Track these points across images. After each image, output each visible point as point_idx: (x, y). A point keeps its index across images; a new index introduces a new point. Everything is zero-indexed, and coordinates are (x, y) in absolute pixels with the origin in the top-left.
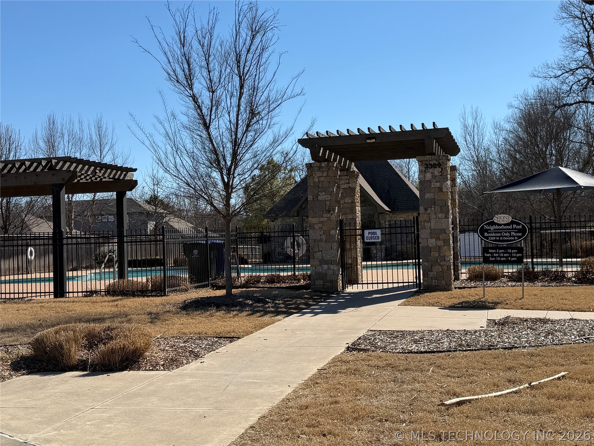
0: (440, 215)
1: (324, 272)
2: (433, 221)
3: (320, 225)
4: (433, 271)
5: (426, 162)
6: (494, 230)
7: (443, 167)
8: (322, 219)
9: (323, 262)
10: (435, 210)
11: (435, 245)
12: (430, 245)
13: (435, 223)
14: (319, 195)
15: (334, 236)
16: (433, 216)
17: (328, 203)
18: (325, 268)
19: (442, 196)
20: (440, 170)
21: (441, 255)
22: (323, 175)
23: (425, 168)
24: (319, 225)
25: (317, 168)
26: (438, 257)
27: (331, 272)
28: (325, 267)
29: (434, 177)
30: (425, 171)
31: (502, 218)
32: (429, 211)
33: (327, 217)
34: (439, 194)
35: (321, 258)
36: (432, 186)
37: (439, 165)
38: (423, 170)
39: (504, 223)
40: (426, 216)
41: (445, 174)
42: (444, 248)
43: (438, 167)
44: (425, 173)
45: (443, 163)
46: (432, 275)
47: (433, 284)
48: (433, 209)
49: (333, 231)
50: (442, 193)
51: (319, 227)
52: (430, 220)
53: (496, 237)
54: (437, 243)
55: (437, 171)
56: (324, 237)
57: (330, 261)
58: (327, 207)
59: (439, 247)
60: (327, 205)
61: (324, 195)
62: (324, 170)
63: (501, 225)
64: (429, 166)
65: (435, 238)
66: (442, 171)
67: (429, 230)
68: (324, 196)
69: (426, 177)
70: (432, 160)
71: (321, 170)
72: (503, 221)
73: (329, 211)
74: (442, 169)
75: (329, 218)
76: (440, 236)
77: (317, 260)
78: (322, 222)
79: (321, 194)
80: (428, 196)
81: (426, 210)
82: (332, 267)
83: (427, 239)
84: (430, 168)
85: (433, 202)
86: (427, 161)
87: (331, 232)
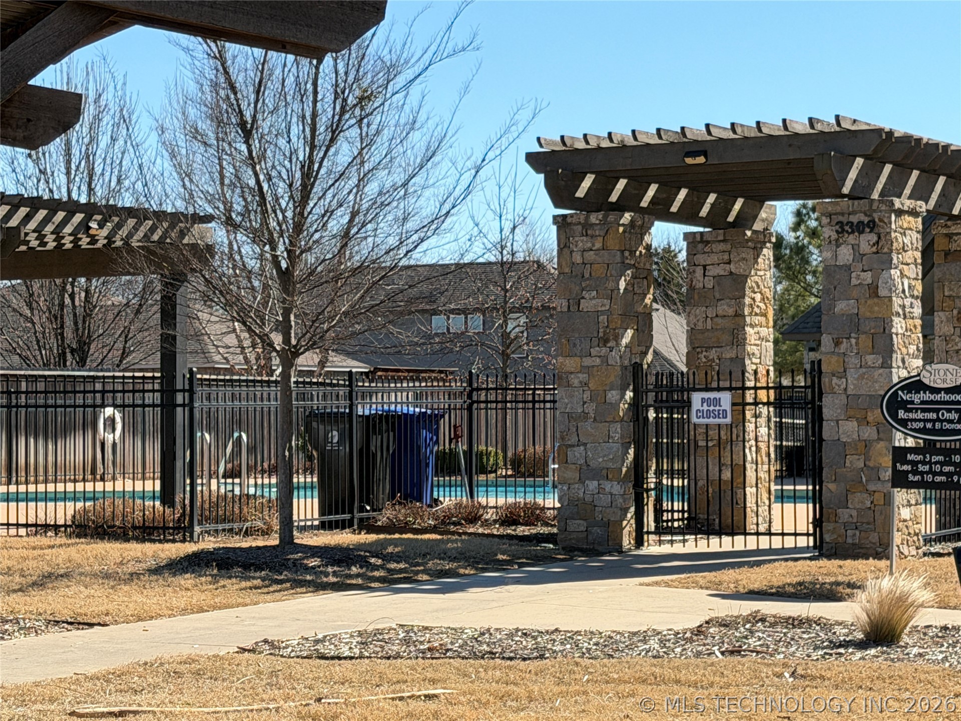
0: (870, 359)
1: (588, 498)
2: (852, 375)
3: (583, 377)
4: (850, 505)
5: (841, 218)
6: (923, 402)
7: (882, 231)
8: (587, 362)
9: (587, 472)
10: (857, 344)
11: (855, 436)
12: (844, 439)
13: (858, 379)
14: (583, 298)
15: (616, 406)
16: (853, 361)
17: (603, 318)
18: (591, 488)
19: (876, 308)
20: (873, 238)
21: (871, 464)
22: (593, 245)
23: (837, 232)
24: (580, 375)
25: (580, 227)
26: (862, 470)
27: (605, 500)
28: (593, 485)
29: (859, 256)
30: (837, 240)
31: (942, 373)
32: (843, 347)
33: (600, 357)
34: (869, 302)
35: (583, 461)
36: (854, 281)
37: (872, 226)
38: (832, 238)
39: (945, 386)
40: (834, 359)
41: (886, 250)
42: (879, 446)
43: (868, 230)
44: (838, 246)
45: (881, 220)
46: (847, 516)
47: (849, 540)
48: (853, 341)
49: (614, 392)
50: (876, 300)
51: (581, 382)
52: (845, 371)
53: (925, 421)
54: (861, 434)
55: (866, 241)
56: (591, 408)
57: (604, 472)
58: (601, 330)
59: (867, 444)
60: (601, 325)
61: (594, 298)
62: (597, 233)
63: (937, 391)
64: (847, 228)
65: (857, 419)
66: (878, 242)
67: (844, 397)
68: (594, 302)
69: (839, 257)
70: (854, 213)
71: (589, 232)
72: (944, 381)
73: (606, 341)
74: (879, 238)
75: (605, 359)
76: (869, 414)
77: (573, 467)
78: (587, 369)
79: (587, 296)
80: (841, 306)
81: (837, 343)
82: (607, 486)
83: (837, 421)
84: (849, 233)
85: (855, 323)
86: (843, 214)
87: (609, 395)
